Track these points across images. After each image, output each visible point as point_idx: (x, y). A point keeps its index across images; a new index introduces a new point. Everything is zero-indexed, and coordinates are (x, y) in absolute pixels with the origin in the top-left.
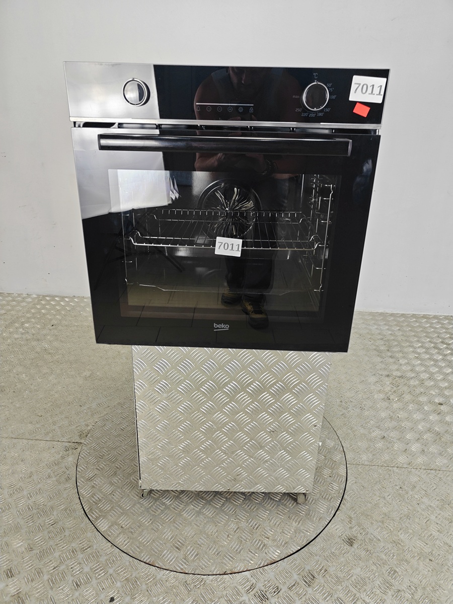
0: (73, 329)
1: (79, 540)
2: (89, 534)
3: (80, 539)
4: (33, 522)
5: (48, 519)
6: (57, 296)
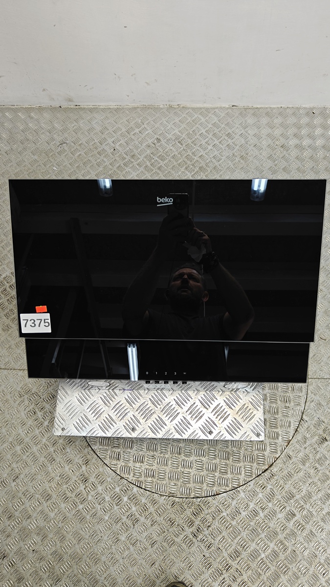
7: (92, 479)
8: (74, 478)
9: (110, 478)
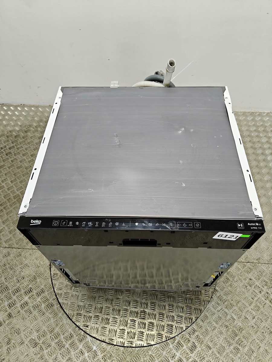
6: (12, 106)
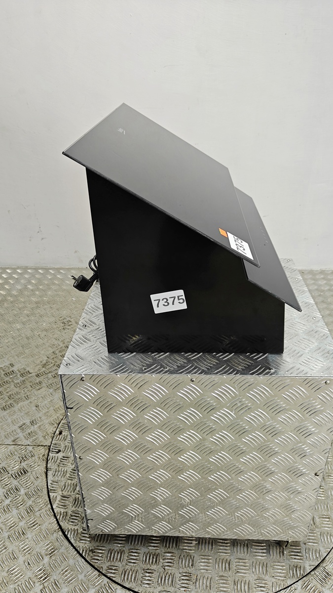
0: (20, 306)
1: (60, 569)
2: (71, 562)
3: (62, 568)
4: (6, 548)
5: (22, 544)
7: (55, 576)
8: (28, 573)
9: (83, 574)
